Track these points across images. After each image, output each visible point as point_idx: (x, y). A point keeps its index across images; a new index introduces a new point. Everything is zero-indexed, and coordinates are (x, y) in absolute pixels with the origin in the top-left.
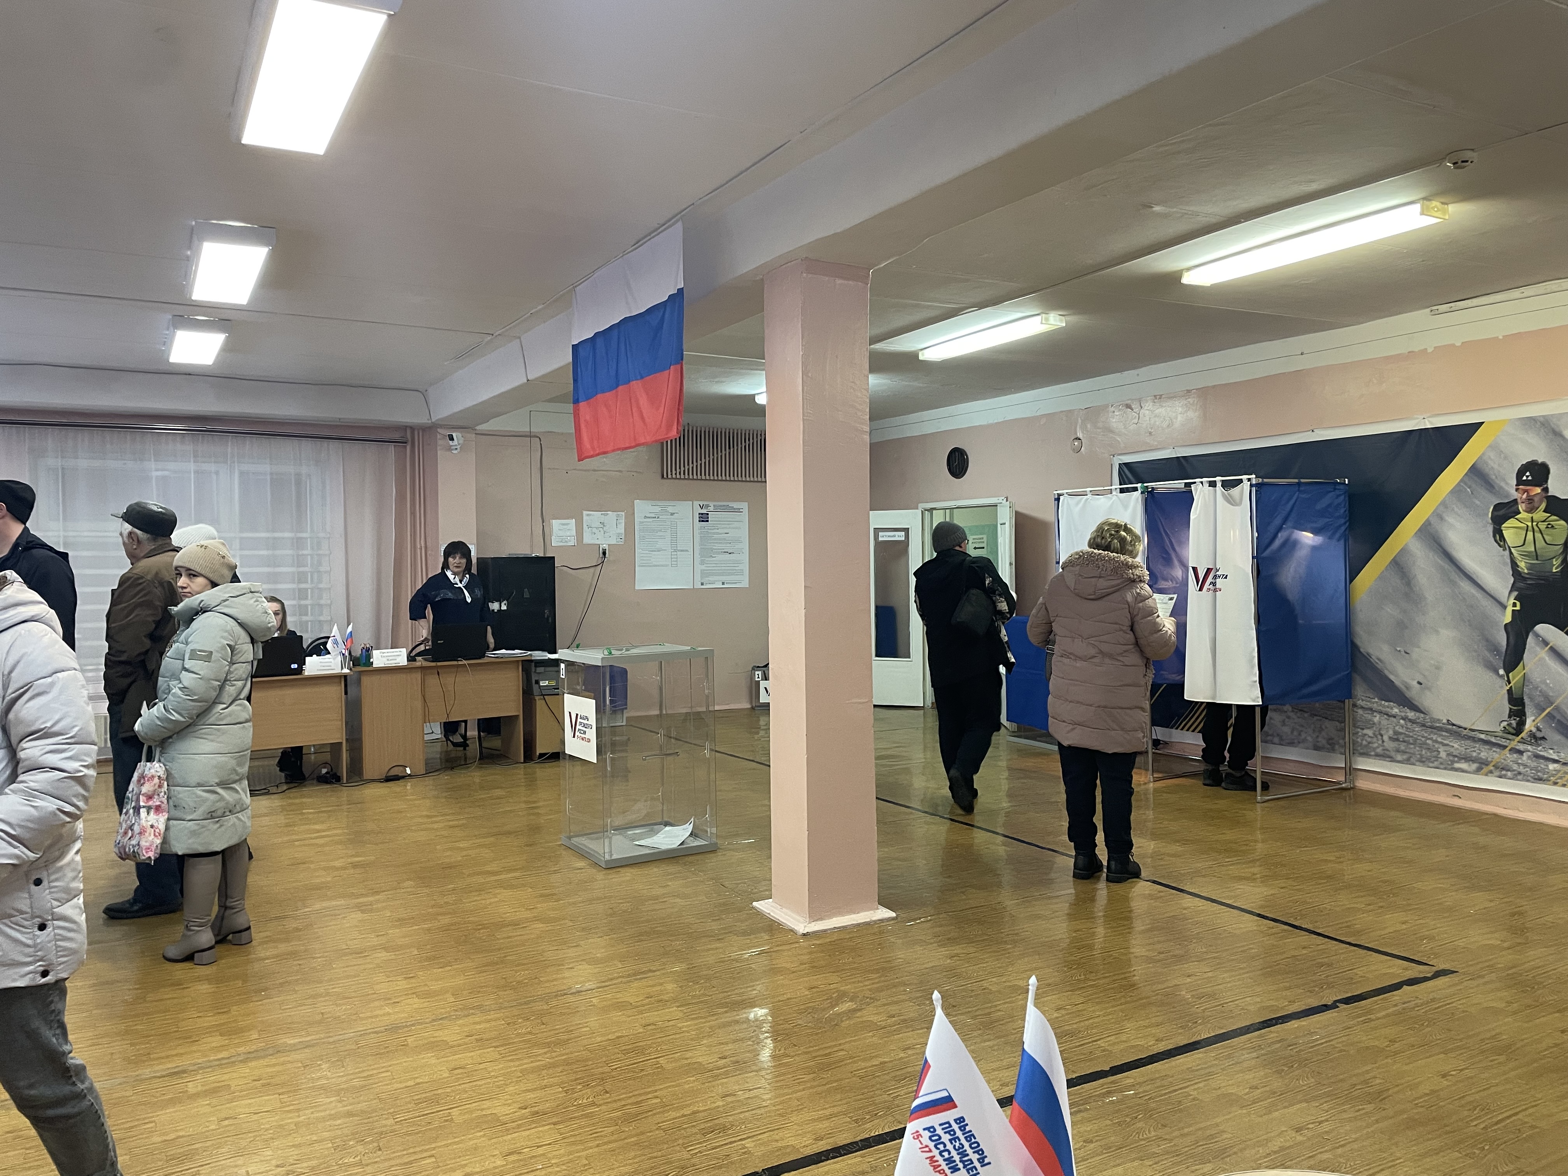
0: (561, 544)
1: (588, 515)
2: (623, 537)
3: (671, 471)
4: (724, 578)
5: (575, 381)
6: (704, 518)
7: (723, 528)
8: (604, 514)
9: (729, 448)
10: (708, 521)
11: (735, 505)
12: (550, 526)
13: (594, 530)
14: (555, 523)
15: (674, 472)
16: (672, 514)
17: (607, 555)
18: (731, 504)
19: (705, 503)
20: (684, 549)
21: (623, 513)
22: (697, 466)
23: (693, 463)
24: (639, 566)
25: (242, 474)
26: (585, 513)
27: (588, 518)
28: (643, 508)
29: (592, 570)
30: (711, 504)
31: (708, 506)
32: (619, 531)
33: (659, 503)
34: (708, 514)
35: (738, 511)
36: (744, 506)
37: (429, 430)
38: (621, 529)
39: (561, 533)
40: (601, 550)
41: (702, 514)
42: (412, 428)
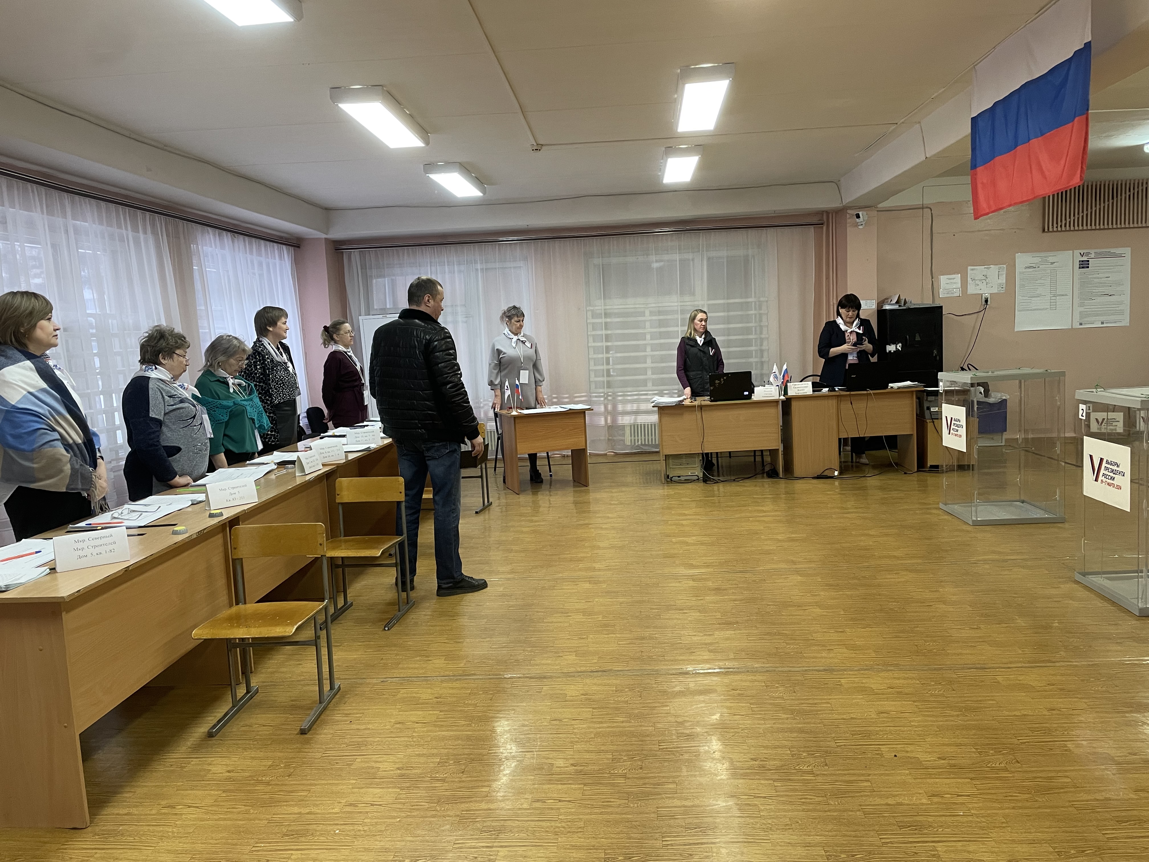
0: (948, 295)
1: (972, 270)
2: (1004, 286)
3: (1053, 225)
4: (1102, 318)
5: (973, 149)
6: (1084, 265)
7: (1104, 273)
8: (987, 268)
9: (1113, 198)
10: (1088, 267)
11: (1118, 251)
12: (939, 281)
13: (977, 282)
14: (943, 279)
15: (1055, 225)
16: (1052, 263)
17: (989, 303)
18: (1113, 250)
19: (1085, 251)
20: (1063, 293)
21: (1005, 266)
22: (1078, 218)
23: (1074, 216)
24: (1019, 311)
25: (709, 259)
26: (969, 268)
27: (972, 272)
28: (1022, 260)
29: (976, 315)
30: (1092, 252)
31: (1088, 254)
32: (1000, 281)
33: (1038, 254)
34: (1088, 261)
35: (1120, 256)
36: (1127, 251)
37: (840, 213)
38: (1003, 280)
39: (948, 286)
40: (983, 298)
41: (1082, 261)
42: (827, 212)
